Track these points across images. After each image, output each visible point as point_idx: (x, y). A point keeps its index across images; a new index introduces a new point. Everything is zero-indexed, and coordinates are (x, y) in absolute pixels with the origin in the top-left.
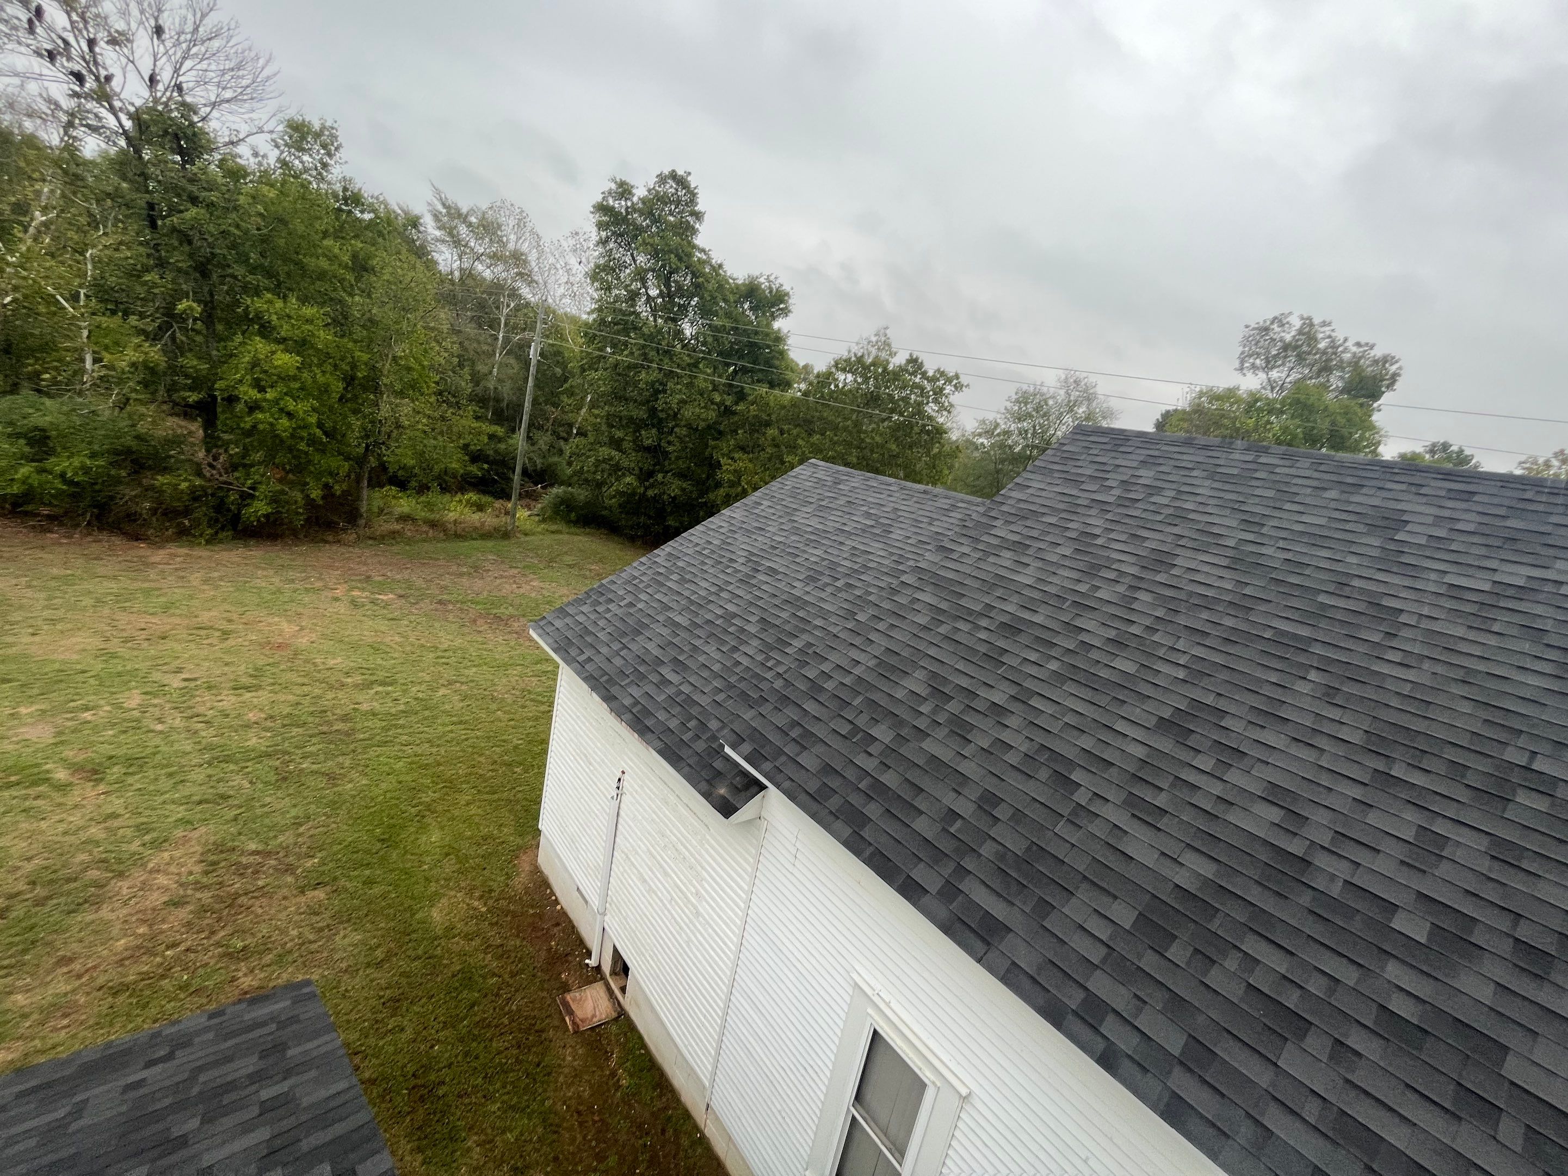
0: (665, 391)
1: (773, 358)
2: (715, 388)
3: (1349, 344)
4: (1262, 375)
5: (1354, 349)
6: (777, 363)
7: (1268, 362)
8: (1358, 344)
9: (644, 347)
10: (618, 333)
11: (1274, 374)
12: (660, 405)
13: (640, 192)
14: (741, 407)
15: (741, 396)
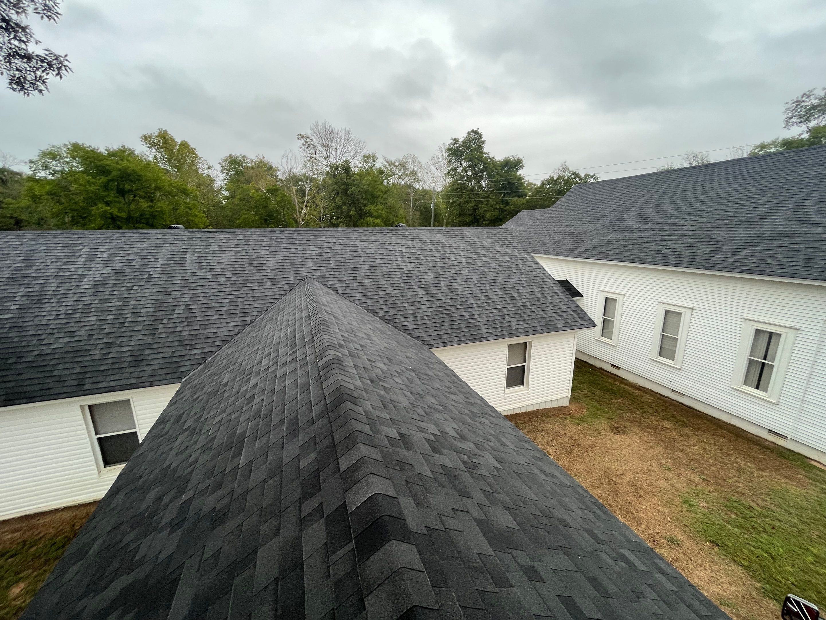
0: (478, 209)
1: (518, 186)
2: (497, 203)
4: (802, 126)
6: (520, 188)
9: (469, 195)
10: (458, 192)
12: (477, 213)
13: (461, 140)
14: (507, 208)
15: (507, 204)
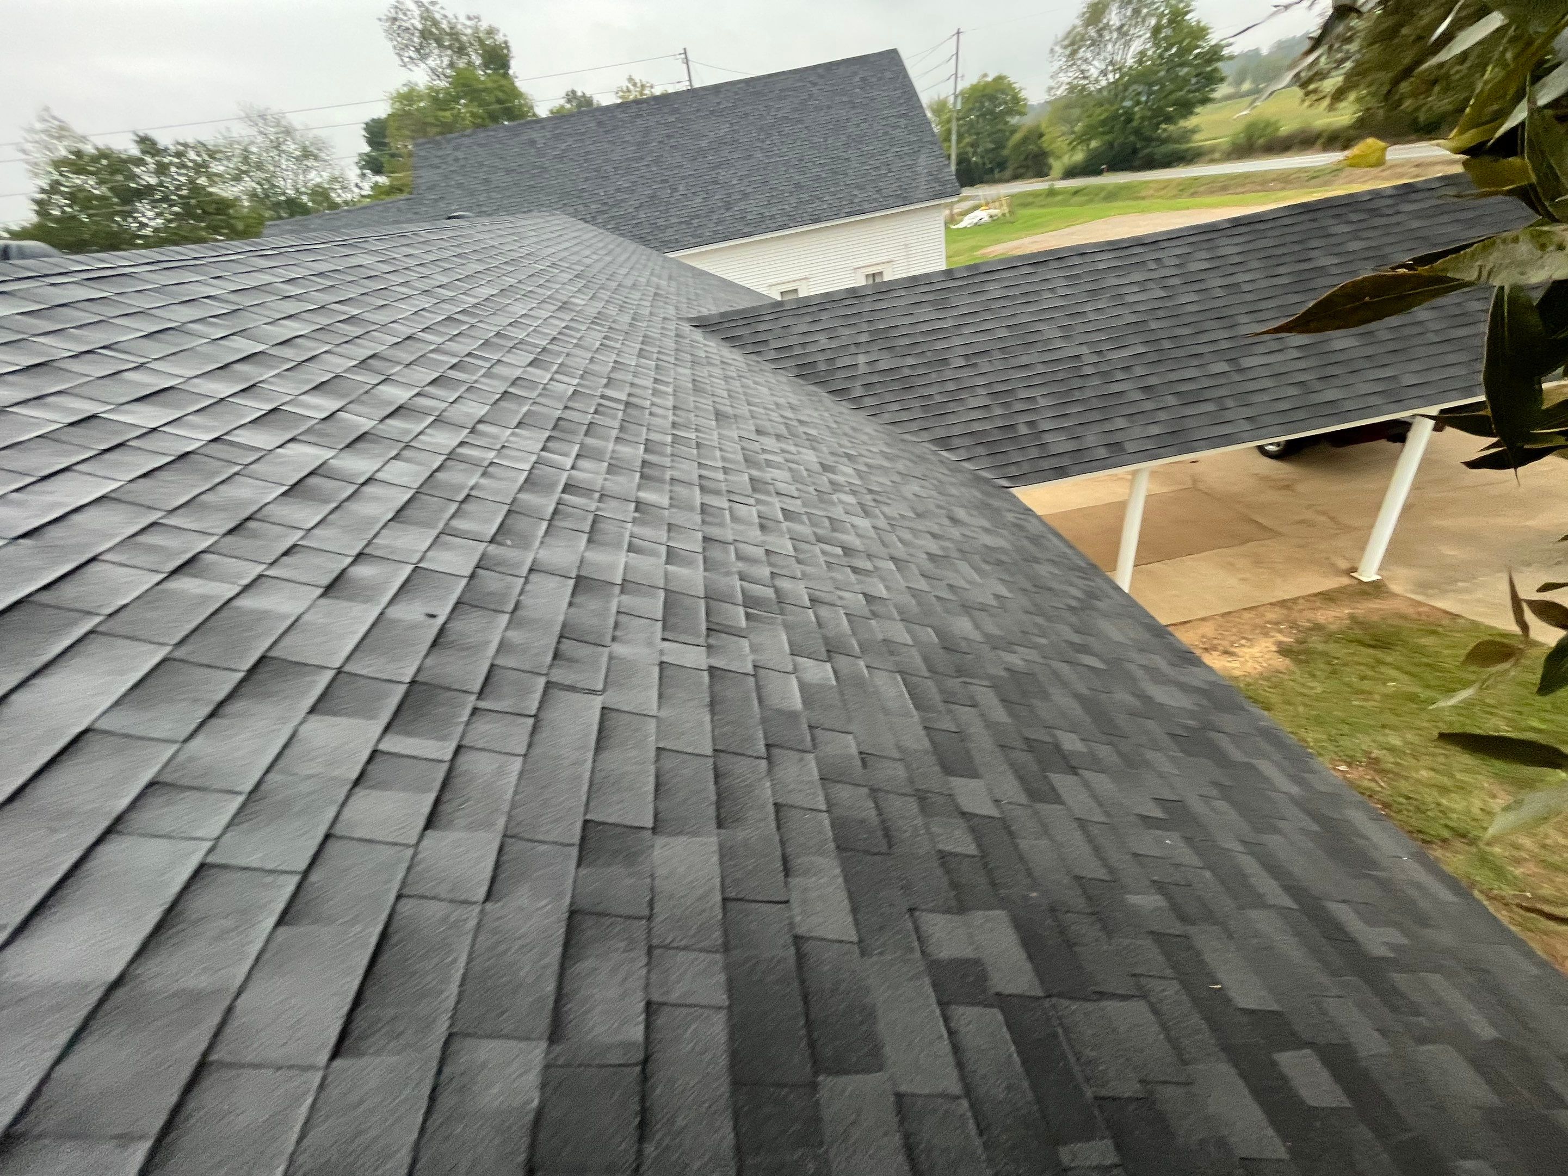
3: (463, 19)
4: (423, 66)
5: (469, 23)
7: (417, 50)
8: (469, 18)
11: (431, 62)
